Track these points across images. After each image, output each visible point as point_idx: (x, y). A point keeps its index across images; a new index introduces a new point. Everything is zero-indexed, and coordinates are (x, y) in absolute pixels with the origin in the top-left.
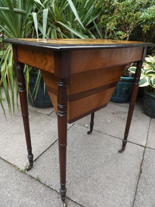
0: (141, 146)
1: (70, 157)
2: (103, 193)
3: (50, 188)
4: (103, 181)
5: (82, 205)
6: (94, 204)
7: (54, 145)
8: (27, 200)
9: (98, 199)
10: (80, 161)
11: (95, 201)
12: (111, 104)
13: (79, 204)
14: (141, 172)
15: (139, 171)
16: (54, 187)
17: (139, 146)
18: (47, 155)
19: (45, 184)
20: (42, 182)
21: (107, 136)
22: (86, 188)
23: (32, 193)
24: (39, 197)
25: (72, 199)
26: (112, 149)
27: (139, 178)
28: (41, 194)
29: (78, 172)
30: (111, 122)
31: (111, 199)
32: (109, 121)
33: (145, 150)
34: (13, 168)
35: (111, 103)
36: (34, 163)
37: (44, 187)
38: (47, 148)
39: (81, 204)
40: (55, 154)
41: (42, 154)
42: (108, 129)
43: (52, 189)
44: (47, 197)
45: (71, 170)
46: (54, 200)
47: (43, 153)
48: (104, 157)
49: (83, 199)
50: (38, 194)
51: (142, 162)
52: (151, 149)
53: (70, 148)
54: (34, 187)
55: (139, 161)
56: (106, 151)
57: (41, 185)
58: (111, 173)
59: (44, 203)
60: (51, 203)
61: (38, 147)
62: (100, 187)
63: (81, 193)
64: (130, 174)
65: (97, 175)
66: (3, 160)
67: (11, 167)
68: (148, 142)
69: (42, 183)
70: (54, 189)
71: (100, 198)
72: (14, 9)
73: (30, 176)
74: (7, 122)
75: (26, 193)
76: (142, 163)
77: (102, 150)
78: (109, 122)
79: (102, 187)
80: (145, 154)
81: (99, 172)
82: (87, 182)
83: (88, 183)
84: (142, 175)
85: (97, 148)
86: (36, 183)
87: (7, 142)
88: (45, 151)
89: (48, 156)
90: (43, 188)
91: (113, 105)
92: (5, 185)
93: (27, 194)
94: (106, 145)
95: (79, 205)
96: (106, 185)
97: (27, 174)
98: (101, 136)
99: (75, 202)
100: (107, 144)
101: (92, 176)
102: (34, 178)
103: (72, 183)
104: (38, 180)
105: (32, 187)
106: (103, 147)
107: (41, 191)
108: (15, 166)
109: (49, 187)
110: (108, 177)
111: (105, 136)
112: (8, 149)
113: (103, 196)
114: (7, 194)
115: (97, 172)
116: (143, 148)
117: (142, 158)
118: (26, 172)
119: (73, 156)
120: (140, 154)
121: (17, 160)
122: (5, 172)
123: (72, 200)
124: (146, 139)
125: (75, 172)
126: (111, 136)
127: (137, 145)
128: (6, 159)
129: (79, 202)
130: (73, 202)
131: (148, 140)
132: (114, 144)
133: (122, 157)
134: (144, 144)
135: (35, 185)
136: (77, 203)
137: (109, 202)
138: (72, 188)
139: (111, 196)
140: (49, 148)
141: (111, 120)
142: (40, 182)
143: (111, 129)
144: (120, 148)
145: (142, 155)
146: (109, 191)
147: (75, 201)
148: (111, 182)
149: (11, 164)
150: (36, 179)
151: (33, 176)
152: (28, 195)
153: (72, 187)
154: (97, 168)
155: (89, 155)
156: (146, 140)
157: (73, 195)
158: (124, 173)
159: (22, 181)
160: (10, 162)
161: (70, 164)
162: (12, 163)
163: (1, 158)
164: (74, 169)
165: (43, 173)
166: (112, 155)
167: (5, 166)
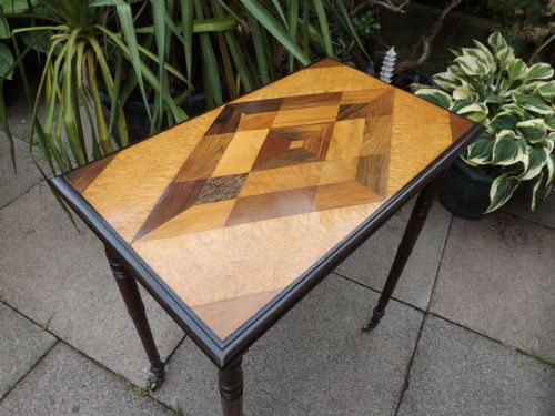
0: (417, 308)
10: (271, 358)
14: (407, 383)
15: (403, 380)
17: (412, 310)
26: (348, 319)
27: (401, 401)
29: (267, 388)
33: (423, 323)
34: (118, 384)
36: (166, 368)
41: (181, 341)
47: (184, 339)
48: (327, 345)
51: (413, 356)
52: (439, 320)
55: (407, 354)
56: (333, 326)
64: (383, 392)
65: (309, 395)
66: (92, 360)
67: (114, 380)
68: (435, 298)
73: (161, 403)
76: (412, 360)
77: (325, 324)
80: (423, 333)
81: (313, 388)
82: (286, 413)
84: (407, 392)
85: (313, 318)
87: (94, 305)
94: (334, 309)
97: (153, 399)
100: (337, 305)
101: (298, 398)
102: (170, 408)
104: (180, 414)
106: (325, 315)
108: (123, 379)
110: (333, 400)
112: (99, 329)
116: (421, 316)
117: (413, 346)
118: (151, 393)
120: (412, 333)
121: (126, 360)
122: (103, 396)
124: (431, 288)
125: (261, 388)
126: (347, 279)
127: (407, 307)
128: (99, 360)
131: (437, 290)
132: (353, 303)
133: (369, 345)
134: (423, 305)
144: (367, 316)
145: (415, 336)
149: (114, 373)
150: (174, 411)
151: (168, 404)
156: (430, 292)
158: (369, 387)
160: (110, 367)
162: (114, 369)
163: (88, 357)
164: (258, 381)
165: (188, 394)
166: (346, 339)
167: (99, 377)
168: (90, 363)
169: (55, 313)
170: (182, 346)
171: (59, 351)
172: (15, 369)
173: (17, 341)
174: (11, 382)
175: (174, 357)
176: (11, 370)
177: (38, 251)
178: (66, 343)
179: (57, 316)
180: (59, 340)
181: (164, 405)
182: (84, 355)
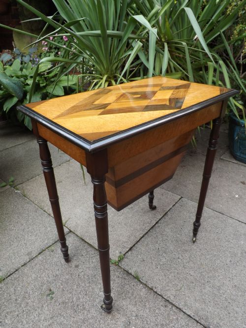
1: (179, 250)
2: (228, 308)
3: (154, 291)
4: (228, 291)
5: (199, 321)
6: (215, 322)
7: (154, 228)
8: (124, 303)
9: (222, 316)
10: (193, 256)
11: (218, 319)
12: (240, 166)
13: (194, 319)
16: (160, 290)
18: (146, 243)
19: (146, 285)
20: (141, 281)
21: (234, 221)
22: (203, 297)
23: (130, 295)
24: (140, 302)
25: (184, 310)
26: (242, 243)
28: (143, 297)
29: (192, 273)
30: (240, 197)
31: (240, 318)
32: (237, 196)
35: (239, 164)
36: (129, 253)
37: (145, 288)
38: (145, 233)
39: (197, 319)
40: (157, 242)
41: (138, 241)
42: (235, 210)
43: (156, 292)
44: (150, 303)
45: (180, 268)
46: (159, 309)
47: (140, 240)
48: (229, 255)
49: (201, 313)
50: (138, 297)
53: (178, 235)
54: (132, 287)
56: (232, 245)
57: (141, 285)
58: (241, 281)
59: (148, 311)
60: (157, 311)
61: (132, 229)
62: (224, 299)
63: (197, 304)
65: (219, 280)
66: (88, 243)
69: (142, 283)
70: (159, 293)
71: (223, 316)
72: (108, 31)
73: (126, 271)
74: (85, 187)
75: (122, 293)
77: (227, 243)
78: (236, 198)
79: (226, 300)
81: (222, 277)
82: (204, 288)
83: (206, 291)
85: (219, 239)
86: (134, 282)
87: (90, 218)
88: (143, 236)
89: (147, 245)
90: (144, 290)
91: (242, 167)
92: (94, 279)
93: (123, 295)
94: (232, 236)
95: (194, 321)
96: (232, 297)
97: (121, 268)
98: (225, 221)
99: (189, 316)
100: (234, 235)
101: (212, 281)
102: (131, 274)
103: (183, 288)
104: (136, 278)
105: (130, 286)
106: (227, 239)
107: (142, 294)
109: (152, 289)
110: (235, 286)
111: (230, 221)
112: (92, 229)
113: (229, 313)
114: (98, 292)
115: (219, 276)
118: (120, 264)
119: (183, 248)
122: (92, 262)
123: (184, 312)
125: (187, 272)
126: (240, 221)
128: (91, 243)
129: (194, 316)
130: (186, 315)
135: (133, 284)
136: (191, 317)
137: (237, 322)
138: (184, 296)
139: (241, 314)
140: (147, 232)
141: (241, 194)
142: (140, 281)
143: (240, 210)
146: (238, 307)
147: (189, 314)
148: (240, 294)
150: (133, 276)
151: (130, 271)
152: (125, 297)
153: (183, 293)
154: (219, 271)
155: (206, 249)
157: (186, 305)
159: (115, 277)
161: (179, 260)
163: (85, 242)
164: (185, 268)
165: (142, 268)
166: (242, 253)
167: (91, 252)
168: (86, 244)
169: (69, 219)
170: (139, 243)
171: (70, 236)
172: (46, 241)
173: (49, 229)
174: (43, 247)
175: (134, 248)
176: (44, 241)
177: (63, 190)
178: (74, 233)
179: (70, 220)
180: (71, 231)
181: (128, 272)
182: (83, 240)
